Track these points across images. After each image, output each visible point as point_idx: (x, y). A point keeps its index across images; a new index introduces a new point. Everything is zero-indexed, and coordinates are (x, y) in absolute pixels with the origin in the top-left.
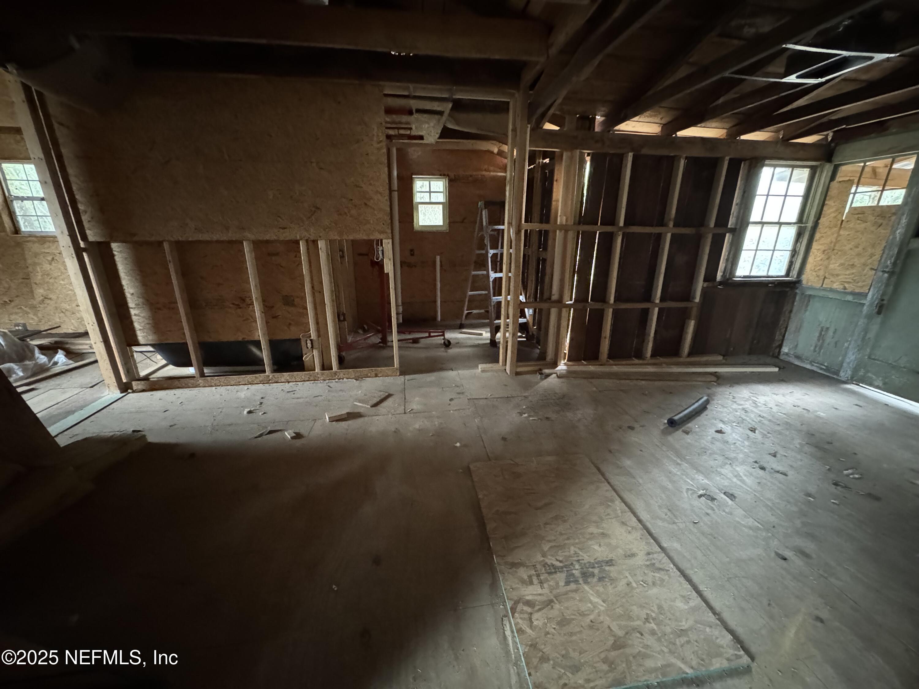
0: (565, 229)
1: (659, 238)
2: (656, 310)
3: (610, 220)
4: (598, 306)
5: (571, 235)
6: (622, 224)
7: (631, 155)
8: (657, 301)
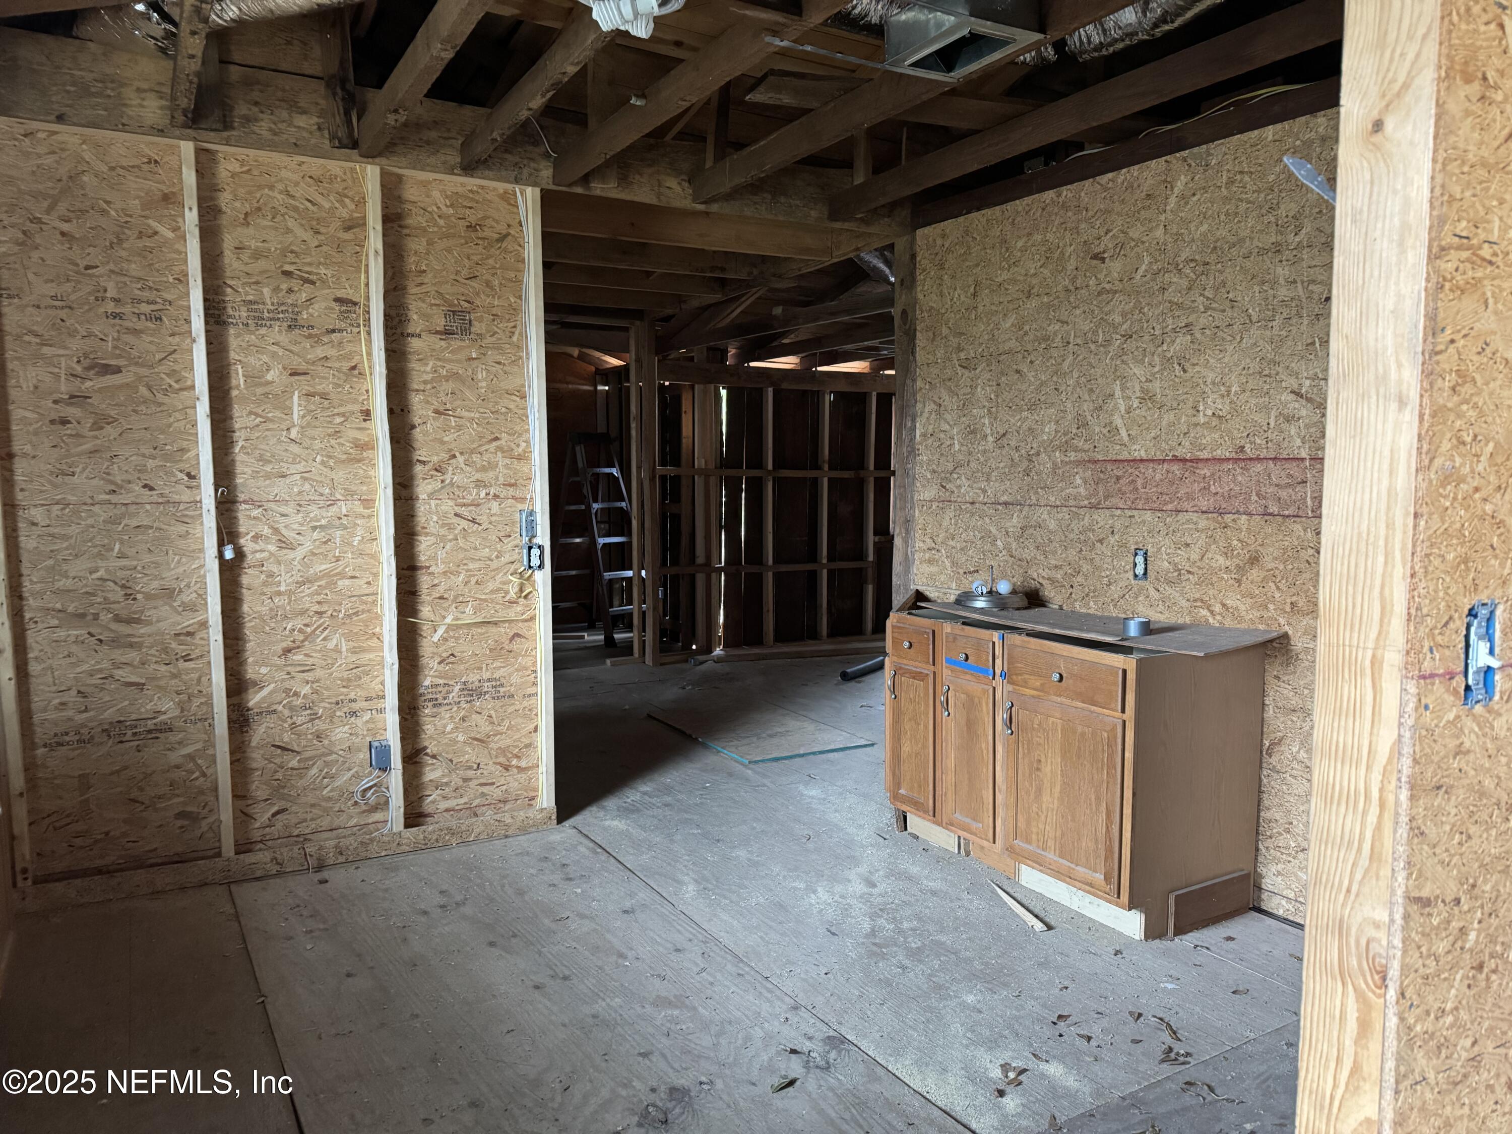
0: (706, 474)
1: (815, 482)
2: (825, 572)
3: (756, 462)
4: (754, 569)
5: (713, 480)
6: (770, 467)
7: (770, 390)
8: (825, 561)
